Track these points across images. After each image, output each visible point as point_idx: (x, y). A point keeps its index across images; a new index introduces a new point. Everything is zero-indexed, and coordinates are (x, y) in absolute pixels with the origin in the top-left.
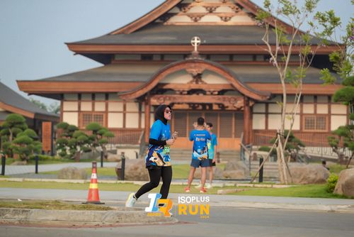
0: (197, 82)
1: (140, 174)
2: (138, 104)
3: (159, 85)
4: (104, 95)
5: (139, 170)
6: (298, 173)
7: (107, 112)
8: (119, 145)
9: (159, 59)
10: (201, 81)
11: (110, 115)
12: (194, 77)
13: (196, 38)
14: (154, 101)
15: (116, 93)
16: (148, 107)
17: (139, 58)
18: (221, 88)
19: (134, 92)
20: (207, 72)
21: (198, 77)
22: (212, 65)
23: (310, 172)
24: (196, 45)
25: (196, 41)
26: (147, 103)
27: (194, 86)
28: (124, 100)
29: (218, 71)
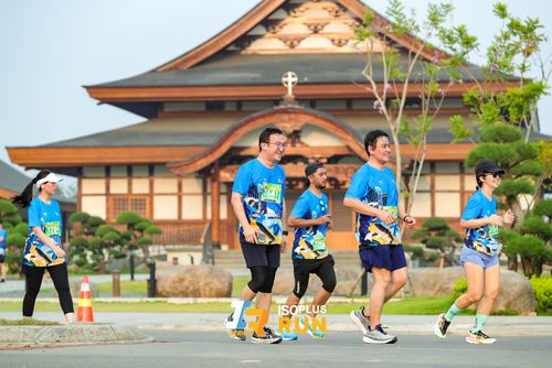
0: (293, 145)
1: (188, 288)
2: (201, 181)
3: (233, 149)
4: (147, 168)
5: (186, 283)
6: (432, 281)
7: (151, 195)
8: (171, 247)
9: (233, 108)
10: (302, 143)
11: (156, 198)
12: (289, 136)
13: (290, 74)
14: (225, 175)
15: (164, 164)
16: (216, 185)
17: (203, 108)
18: (331, 153)
19: (193, 161)
20: (310, 128)
21: (295, 136)
22: (316, 116)
23: (449, 279)
24: (290, 85)
25: (290, 79)
26: (215, 178)
27: (290, 150)
28: (179, 176)
29: (327, 125)
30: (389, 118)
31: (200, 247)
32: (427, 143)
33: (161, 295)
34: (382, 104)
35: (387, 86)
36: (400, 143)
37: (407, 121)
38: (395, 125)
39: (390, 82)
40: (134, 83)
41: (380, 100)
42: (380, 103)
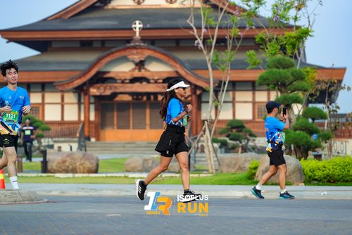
0: (140, 70)
1: (68, 167)
2: (77, 94)
3: (98, 73)
4: (40, 86)
5: (67, 164)
6: (233, 162)
7: (43, 104)
8: (57, 139)
9: (99, 45)
10: (146, 69)
11: (47, 107)
12: (137, 64)
13: (137, 22)
14: (94, 91)
15: (52, 83)
16: (87, 97)
17: (78, 45)
18: (165, 76)
19: (72, 81)
20: (151, 59)
21: (140, 65)
22: (155, 51)
23: (245, 161)
24: (137, 30)
25: (138, 26)
26: (87, 93)
27: (137, 74)
28: (62, 91)
29: (162, 57)
30: (205, 52)
31: (76, 139)
32: (231, 69)
33: (50, 172)
34: (201, 42)
35: (204, 30)
36: (213, 69)
37: (218, 54)
38: (209, 57)
39: (206, 28)
40: (31, 28)
41: (199, 39)
42: (199, 42)
